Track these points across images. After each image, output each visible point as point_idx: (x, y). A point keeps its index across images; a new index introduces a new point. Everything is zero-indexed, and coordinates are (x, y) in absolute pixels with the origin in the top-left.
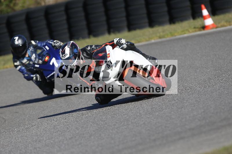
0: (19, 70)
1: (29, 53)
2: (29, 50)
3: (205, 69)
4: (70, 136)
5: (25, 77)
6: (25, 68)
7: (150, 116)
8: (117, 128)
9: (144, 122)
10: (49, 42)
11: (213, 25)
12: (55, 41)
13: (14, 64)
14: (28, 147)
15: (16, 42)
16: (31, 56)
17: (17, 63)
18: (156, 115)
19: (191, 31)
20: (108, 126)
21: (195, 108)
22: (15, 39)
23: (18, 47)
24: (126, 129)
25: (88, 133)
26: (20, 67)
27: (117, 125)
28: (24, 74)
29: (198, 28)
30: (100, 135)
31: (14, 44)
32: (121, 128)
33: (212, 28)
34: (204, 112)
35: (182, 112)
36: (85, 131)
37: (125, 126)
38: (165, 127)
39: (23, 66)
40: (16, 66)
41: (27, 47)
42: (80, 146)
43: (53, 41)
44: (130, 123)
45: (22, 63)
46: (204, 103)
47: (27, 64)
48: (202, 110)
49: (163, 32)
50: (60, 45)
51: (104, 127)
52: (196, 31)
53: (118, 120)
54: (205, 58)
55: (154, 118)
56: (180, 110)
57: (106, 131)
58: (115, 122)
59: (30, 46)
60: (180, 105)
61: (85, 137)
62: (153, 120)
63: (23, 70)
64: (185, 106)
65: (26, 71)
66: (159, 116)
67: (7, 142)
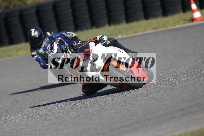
0: (36, 59)
1: (44, 43)
2: (45, 40)
3: (194, 56)
4: (75, 116)
5: (41, 66)
6: (41, 57)
7: (145, 98)
8: (116, 109)
9: (139, 103)
10: (62, 33)
11: (200, 17)
12: (68, 33)
13: (31, 53)
14: (38, 125)
15: (33, 34)
16: (47, 47)
17: (34, 53)
18: (150, 97)
19: (181, 23)
20: (108, 106)
21: (185, 91)
22: (32, 31)
23: (34, 38)
24: (124, 109)
25: (91, 113)
26: (36, 56)
27: (116, 105)
28: (40, 63)
29: (187, 20)
30: (101, 114)
31: (31, 35)
32: (119, 109)
33: (200, 20)
34: (192, 94)
35: (173, 94)
36: (88, 111)
37: (123, 107)
38: (159, 108)
39: (40, 56)
40: (33, 56)
41: (43, 38)
42: (83, 124)
43: (66, 33)
44: (127, 104)
45: (38, 52)
46: (193, 87)
47: (44, 53)
48: (191, 93)
49: (157, 23)
50: (72, 37)
51: (104, 107)
52: (185, 23)
53: (117, 102)
54: (194, 47)
55: (149, 100)
56: (171, 93)
57: (106, 111)
58: (114, 103)
59: (46, 37)
60: (172, 88)
61: (88, 116)
62: (148, 101)
63: (39, 59)
64: (176, 89)
65: (42, 60)
66: (153, 98)
67: (19, 120)
